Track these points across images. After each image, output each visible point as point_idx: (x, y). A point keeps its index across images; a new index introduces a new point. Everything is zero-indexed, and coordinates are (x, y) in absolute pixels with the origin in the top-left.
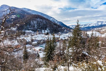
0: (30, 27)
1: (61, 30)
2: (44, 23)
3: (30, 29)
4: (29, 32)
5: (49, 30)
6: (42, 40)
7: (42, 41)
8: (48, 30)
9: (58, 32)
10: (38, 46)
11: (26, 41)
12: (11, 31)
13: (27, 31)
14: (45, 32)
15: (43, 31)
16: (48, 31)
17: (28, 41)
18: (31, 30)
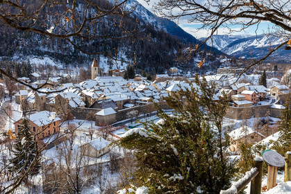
0: (44, 44)
1: (180, 56)
2: (104, 26)
3: (46, 50)
4: (42, 62)
5: (128, 57)
6: (127, 102)
7: (130, 106)
8: (124, 57)
9: (168, 68)
11: (69, 107)
13: (35, 61)
14: (110, 63)
15: (103, 59)
16: (123, 61)
17: (73, 105)
18: (51, 55)
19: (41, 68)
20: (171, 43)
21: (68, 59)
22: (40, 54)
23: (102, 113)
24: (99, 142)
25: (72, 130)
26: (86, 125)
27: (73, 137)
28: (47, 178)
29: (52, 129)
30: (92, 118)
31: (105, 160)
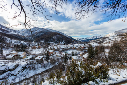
0: (52, 40)
1: (72, 41)
2: (61, 38)
5: (64, 42)
6: (64, 48)
9: (70, 43)
10: (63, 52)
11: (55, 49)
12: (41, 43)
13: (51, 43)
14: (62, 43)
15: (61, 42)
18: (53, 42)
19: (52, 44)
20: (70, 40)
21: (55, 42)
22: (52, 42)
23: (60, 50)
24: (59, 55)
25: (55, 53)
26: (57, 52)
27: (55, 54)
28: (51, 61)
29: (52, 53)
30: (58, 51)
31: (60, 57)
